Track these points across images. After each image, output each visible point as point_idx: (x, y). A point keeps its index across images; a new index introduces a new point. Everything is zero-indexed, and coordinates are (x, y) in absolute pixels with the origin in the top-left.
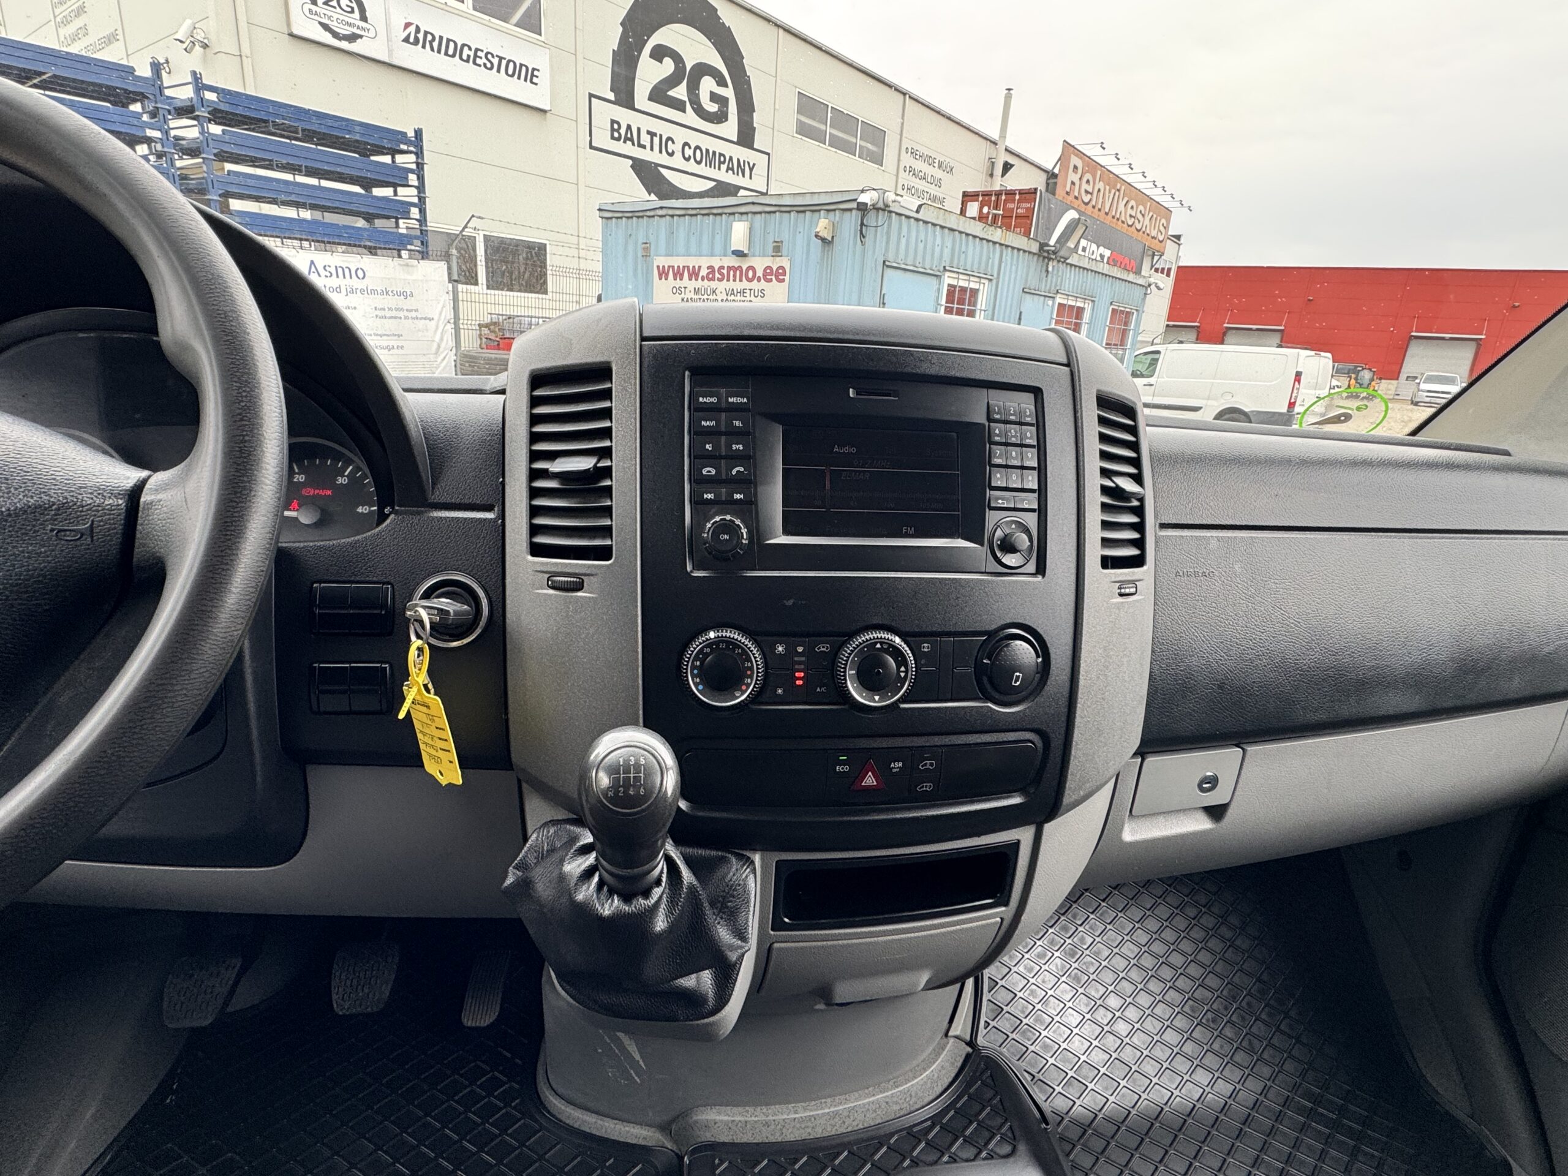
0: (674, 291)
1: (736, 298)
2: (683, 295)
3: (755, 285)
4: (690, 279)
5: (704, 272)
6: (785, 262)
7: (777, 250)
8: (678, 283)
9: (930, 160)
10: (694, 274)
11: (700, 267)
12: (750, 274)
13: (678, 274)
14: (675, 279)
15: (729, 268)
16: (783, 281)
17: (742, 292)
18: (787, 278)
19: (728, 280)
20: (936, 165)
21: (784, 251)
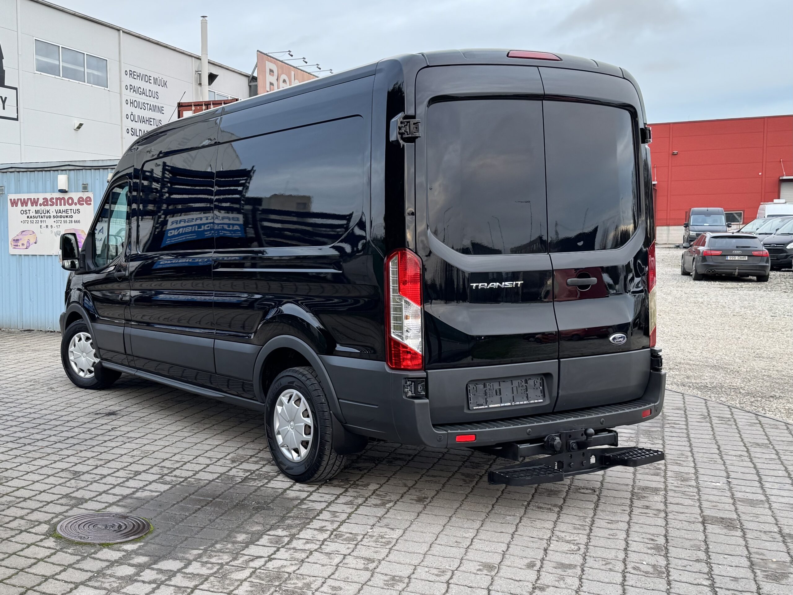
0: (22, 212)
1: (62, 215)
2: (28, 215)
3: (73, 207)
4: (32, 206)
5: (41, 201)
6: (90, 195)
7: (85, 188)
8: (24, 208)
9: (146, 78)
10: (35, 202)
11: (38, 199)
12: (70, 201)
13: (24, 203)
14: (22, 206)
15: (57, 199)
16: (90, 204)
17: (66, 211)
18: (92, 203)
19: (57, 205)
20: (152, 81)
21: (89, 188)
